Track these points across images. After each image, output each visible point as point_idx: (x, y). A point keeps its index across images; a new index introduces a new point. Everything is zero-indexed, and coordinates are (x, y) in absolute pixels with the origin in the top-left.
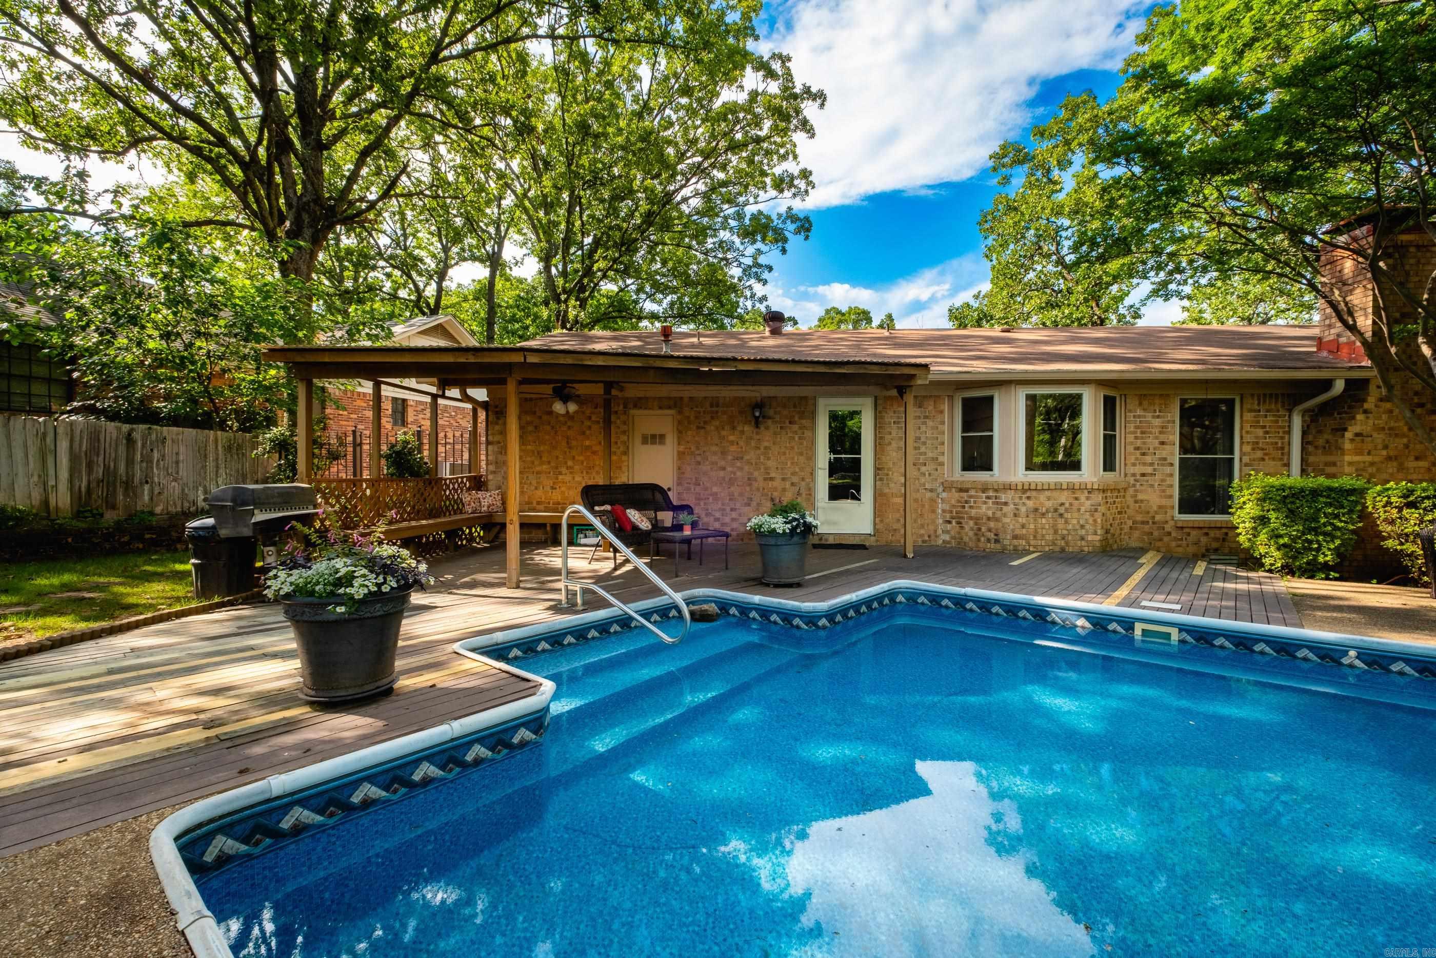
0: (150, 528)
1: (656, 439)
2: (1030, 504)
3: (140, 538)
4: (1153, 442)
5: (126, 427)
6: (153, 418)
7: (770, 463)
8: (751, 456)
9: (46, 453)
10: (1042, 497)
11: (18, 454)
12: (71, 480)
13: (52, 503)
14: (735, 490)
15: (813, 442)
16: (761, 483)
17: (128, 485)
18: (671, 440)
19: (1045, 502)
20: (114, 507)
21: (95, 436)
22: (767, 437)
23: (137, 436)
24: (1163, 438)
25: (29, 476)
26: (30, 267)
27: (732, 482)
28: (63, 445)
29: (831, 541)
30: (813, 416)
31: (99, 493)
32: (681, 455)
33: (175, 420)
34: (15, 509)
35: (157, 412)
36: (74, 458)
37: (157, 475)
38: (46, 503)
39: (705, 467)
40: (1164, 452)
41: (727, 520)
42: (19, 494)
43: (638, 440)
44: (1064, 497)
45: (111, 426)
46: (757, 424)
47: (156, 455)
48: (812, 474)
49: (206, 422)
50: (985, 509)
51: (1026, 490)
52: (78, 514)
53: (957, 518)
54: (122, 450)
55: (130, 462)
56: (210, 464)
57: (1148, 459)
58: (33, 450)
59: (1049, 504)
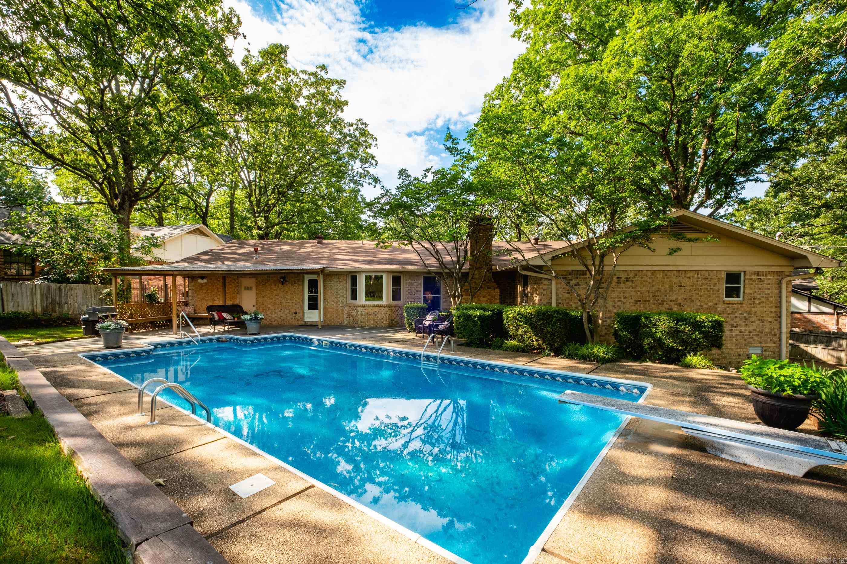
0: (68, 319)
1: (249, 288)
2: (366, 311)
3: (65, 322)
4: (414, 291)
5: (59, 285)
6: (68, 281)
7: (288, 297)
8: (281, 295)
9: (33, 295)
10: (370, 309)
11: (25, 295)
12: (41, 303)
13: (35, 310)
14: (276, 306)
15: (303, 290)
16: (284, 304)
17: (60, 304)
18: (254, 288)
19: (371, 311)
20: (55, 312)
21: (48, 289)
22: (286, 288)
23: (62, 287)
24: (417, 289)
25: (28, 302)
26: (22, 228)
27: (275, 303)
28: (38, 292)
29: (309, 324)
30: (303, 281)
31: (50, 307)
32: (257, 294)
33: (76, 282)
34: (25, 312)
35: (69, 279)
36: (42, 295)
37: (70, 301)
38: (33, 310)
39: (266, 298)
40: (418, 294)
41: (273, 316)
42: (25, 308)
43: (243, 289)
44: (376, 309)
45: (53, 285)
46: (283, 283)
47: (69, 294)
48: (302, 301)
49: (87, 282)
50: (355, 313)
51: (364, 307)
52: (44, 315)
53: (349, 316)
54: (57, 292)
55: (60, 296)
56: (89, 296)
57: (413, 296)
58: (29, 293)
59: (372, 311)
